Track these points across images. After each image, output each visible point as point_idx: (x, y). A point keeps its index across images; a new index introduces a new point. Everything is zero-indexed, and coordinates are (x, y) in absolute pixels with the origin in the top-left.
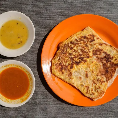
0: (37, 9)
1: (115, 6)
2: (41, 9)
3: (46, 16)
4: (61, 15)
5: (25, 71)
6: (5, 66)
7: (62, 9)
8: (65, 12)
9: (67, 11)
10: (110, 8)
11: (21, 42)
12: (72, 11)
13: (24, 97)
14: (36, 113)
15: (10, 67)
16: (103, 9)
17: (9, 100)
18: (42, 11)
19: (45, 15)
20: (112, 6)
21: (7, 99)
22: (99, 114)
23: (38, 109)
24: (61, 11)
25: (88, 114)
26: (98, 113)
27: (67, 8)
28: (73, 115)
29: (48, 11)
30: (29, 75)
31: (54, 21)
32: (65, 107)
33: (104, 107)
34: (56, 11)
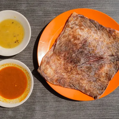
0: (32, 8)
2: (36, 8)
3: (41, 15)
4: (55, 13)
5: (22, 70)
6: (2, 66)
7: (56, 7)
8: (59, 10)
10: (104, 3)
11: (17, 41)
12: (67, 8)
13: (23, 96)
14: (36, 112)
15: (7, 66)
16: (96, 5)
17: (8, 100)
20: (105, 1)
22: (100, 110)
23: (38, 108)
24: (55, 9)
26: (98, 108)
27: (61, 5)
28: (74, 112)
29: (43, 9)
30: (26, 73)
31: (49, 19)
32: (64, 104)
33: (104, 102)
34: (50, 9)
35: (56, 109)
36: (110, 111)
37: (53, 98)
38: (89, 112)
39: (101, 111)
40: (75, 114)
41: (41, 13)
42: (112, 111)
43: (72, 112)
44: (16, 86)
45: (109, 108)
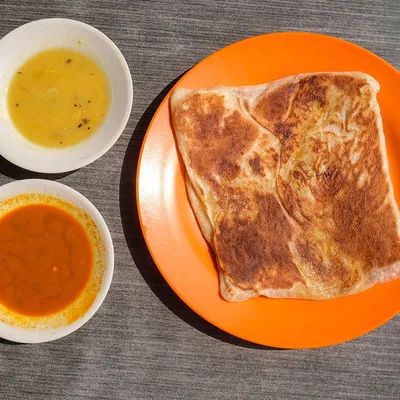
0: (107, 11)
1: (370, 12)
2: (121, 12)
3: (135, 37)
4: (184, 35)
7: (189, 15)
8: (200, 25)
9: (208, 23)
10: (355, 17)
11: (85, 121)
12: (224, 22)
16: (328, 20)
18: (123, 17)
19: (131, 32)
20: (360, 11)
21: (18, 315)
22: (304, 380)
24: (186, 22)
25: (265, 376)
26: (300, 374)
27: (207, 10)
28: (214, 379)
29: (144, 18)
30: (88, 225)
31: (161, 52)
32: (185, 350)
33: (321, 354)
34: (170, 20)
35: (156, 363)
36: (339, 390)
37: (148, 323)
38: (264, 384)
39: (308, 383)
40: (216, 388)
41: (136, 30)
42: (345, 390)
43: (210, 381)
44: (55, 269)
45: (337, 377)
